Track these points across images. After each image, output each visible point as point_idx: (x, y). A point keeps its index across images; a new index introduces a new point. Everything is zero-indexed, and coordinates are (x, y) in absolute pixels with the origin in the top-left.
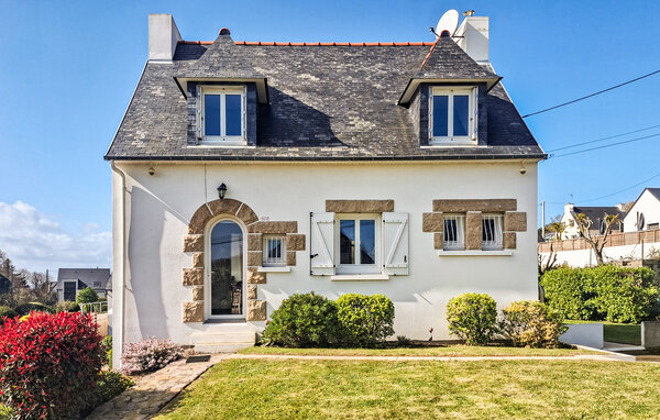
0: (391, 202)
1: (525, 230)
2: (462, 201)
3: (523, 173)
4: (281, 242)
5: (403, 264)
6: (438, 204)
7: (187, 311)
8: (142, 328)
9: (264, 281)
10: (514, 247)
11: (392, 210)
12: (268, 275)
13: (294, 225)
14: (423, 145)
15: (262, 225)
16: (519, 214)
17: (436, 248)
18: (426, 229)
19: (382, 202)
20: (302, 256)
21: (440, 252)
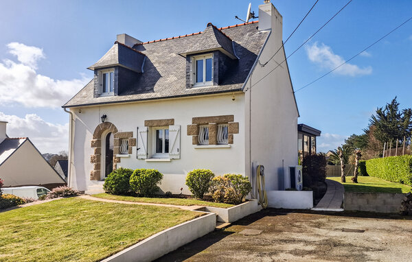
0: (173, 120)
1: (238, 133)
2: (206, 118)
3: (234, 100)
4: (128, 142)
5: (177, 153)
6: (194, 119)
7: (91, 175)
8: (77, 182)
9: (119, 161)
10: (232, 142)
11: (173, 124)
12: (121, 159)
13: (131, 134)
14: (187, 88)
15: (119, 134)
16: (234, 123)
17: (193, 144)
18: (189, 134)
19: (168, 120)
20: (134, 148)
21: (196, 146)
